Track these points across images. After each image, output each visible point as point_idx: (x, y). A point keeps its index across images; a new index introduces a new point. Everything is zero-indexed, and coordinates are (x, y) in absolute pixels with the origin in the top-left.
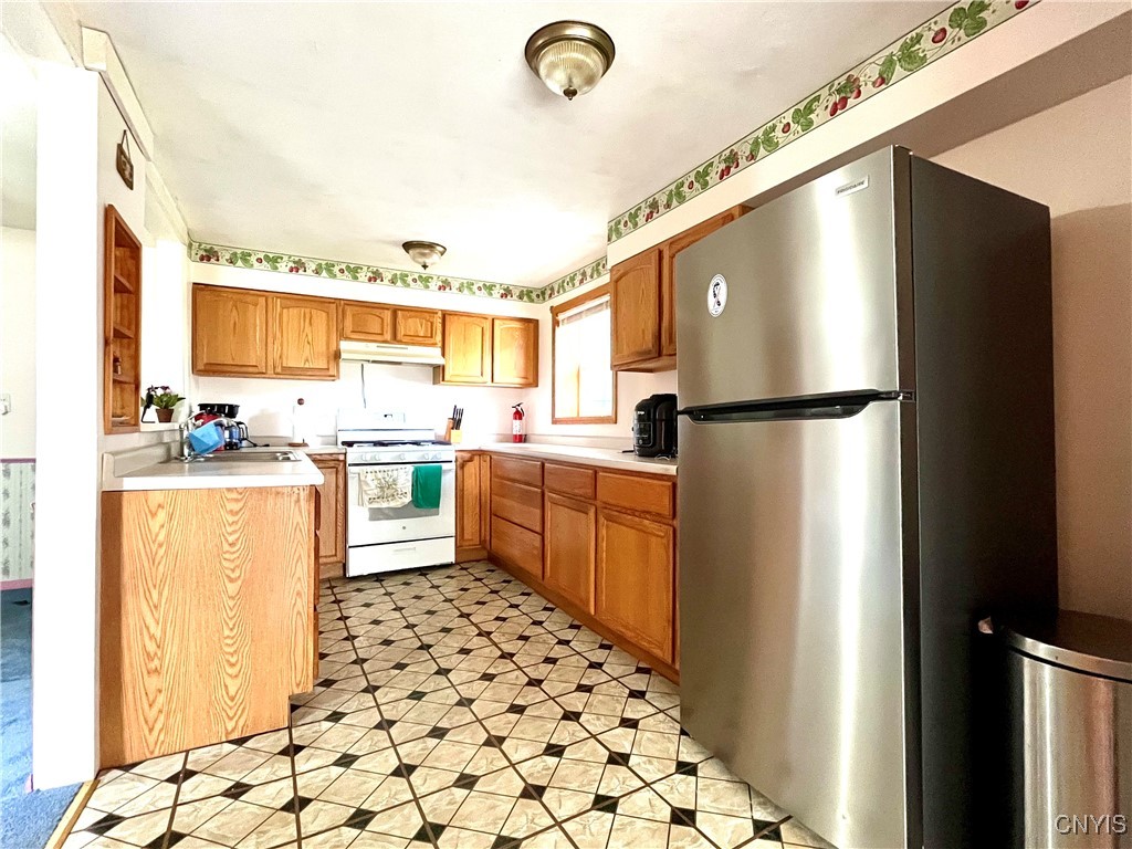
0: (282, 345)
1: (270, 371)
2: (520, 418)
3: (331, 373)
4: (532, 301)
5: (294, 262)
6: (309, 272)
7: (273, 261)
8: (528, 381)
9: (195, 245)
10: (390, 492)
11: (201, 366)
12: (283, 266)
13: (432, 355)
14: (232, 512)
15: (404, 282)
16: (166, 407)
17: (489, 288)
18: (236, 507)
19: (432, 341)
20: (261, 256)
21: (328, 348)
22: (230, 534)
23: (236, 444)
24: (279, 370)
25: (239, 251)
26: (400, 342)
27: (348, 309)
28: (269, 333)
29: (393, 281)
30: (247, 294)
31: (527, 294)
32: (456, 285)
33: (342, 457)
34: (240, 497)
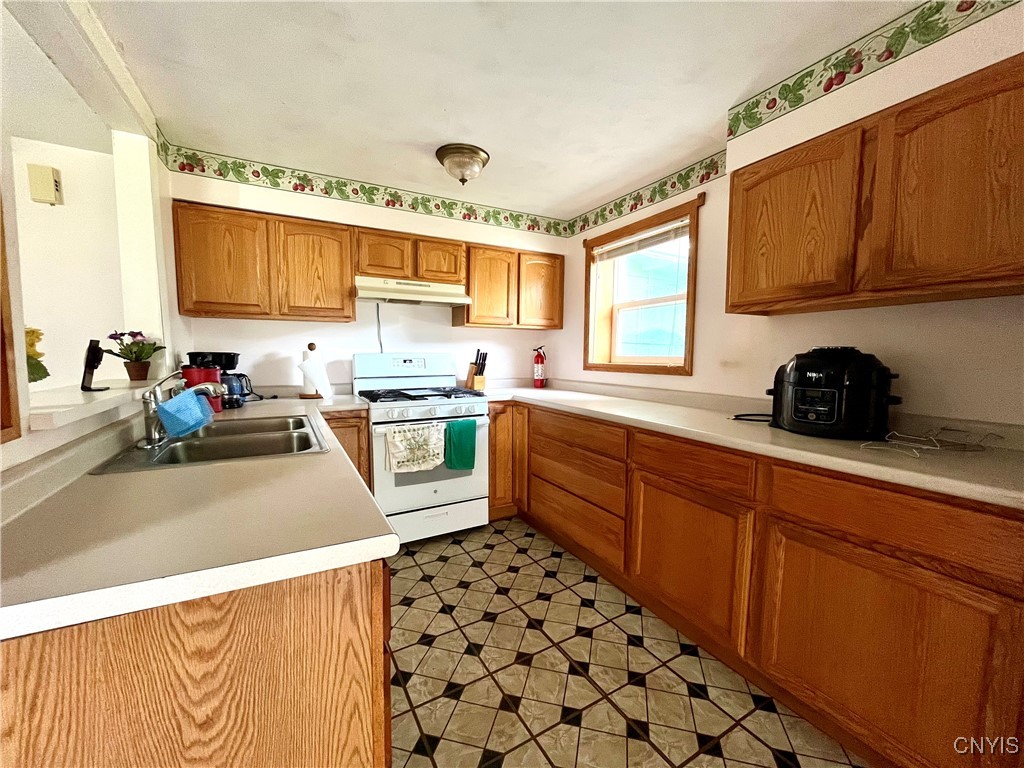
0: (288, 280)
1: (275, 312)
2: (542, 362)
3: (346, 314)
4: (559, 234)
5: (299, 178)
6: (317, 190)
7: (273, 175)
8: (553, 323)
9: (172, 150)
10: (419, 453)
11: (189, 305)
12: (286, 182)
13: (455, 293)
14: (201, 654)
15: (426, 207)
16: (138, 359)
17: (516, 218)
18: (208, 640)
19: (454, 278)
20: (258, 168)
21: (342, 284)
22: (199, 703)
23: (237, 400)
24: (286, 311)
25: (230, 161)
26: (422, 278)
27: (364, 238)
28: (272, 265)
29: (414, 207)
30: (242, 215)
31: (555, 227)
32: (481, 213)
33: (364, 414)
34: (218, 616)
